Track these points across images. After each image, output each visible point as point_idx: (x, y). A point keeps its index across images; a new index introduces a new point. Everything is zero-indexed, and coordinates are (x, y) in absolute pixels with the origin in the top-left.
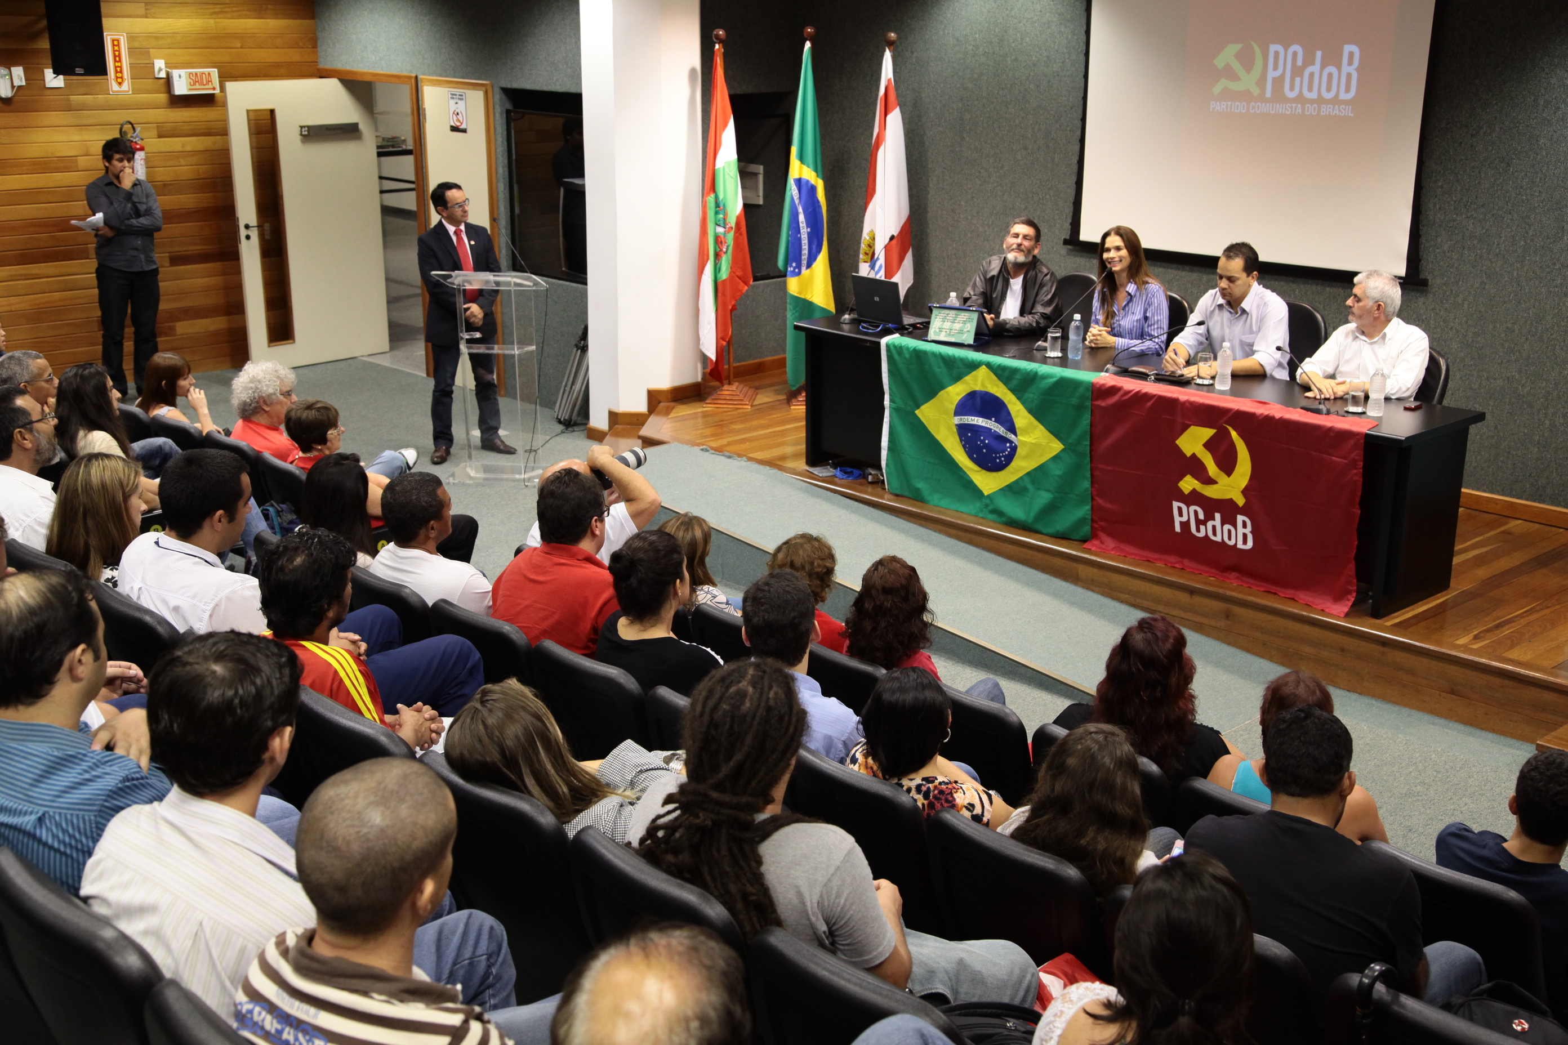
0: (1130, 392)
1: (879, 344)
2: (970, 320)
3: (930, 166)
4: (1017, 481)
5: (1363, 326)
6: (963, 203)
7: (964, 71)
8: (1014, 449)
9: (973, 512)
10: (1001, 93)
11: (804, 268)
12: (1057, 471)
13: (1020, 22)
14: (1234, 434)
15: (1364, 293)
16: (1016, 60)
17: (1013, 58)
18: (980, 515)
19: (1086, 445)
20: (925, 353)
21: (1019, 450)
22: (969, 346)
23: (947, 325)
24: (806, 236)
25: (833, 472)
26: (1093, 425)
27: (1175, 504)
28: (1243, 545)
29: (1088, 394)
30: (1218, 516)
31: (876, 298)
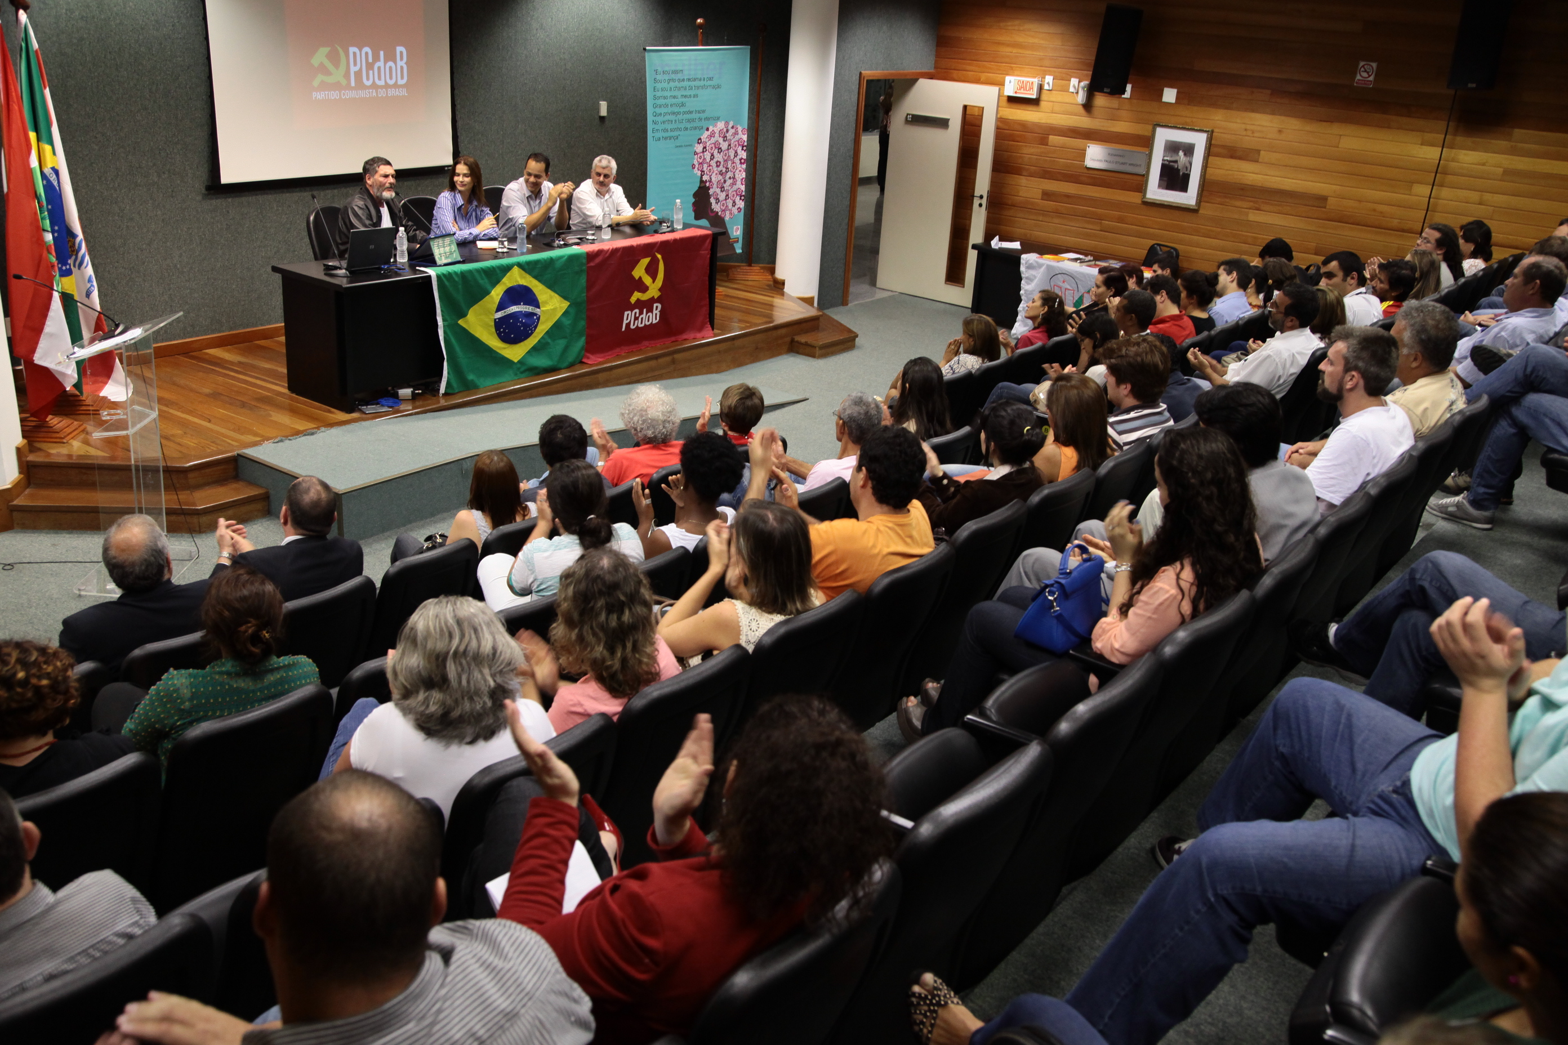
0: (608, 250)
8: (538, 319)
12: (567, 322)
14: (659, 256)
21: (541, 318)
23: (442, 250)
25: (383, 406)
26: (588, 281)
27: (626, 313)
28: (654, 322)
29: (584, 261)
30: (645, 310)
31: (372, 247)
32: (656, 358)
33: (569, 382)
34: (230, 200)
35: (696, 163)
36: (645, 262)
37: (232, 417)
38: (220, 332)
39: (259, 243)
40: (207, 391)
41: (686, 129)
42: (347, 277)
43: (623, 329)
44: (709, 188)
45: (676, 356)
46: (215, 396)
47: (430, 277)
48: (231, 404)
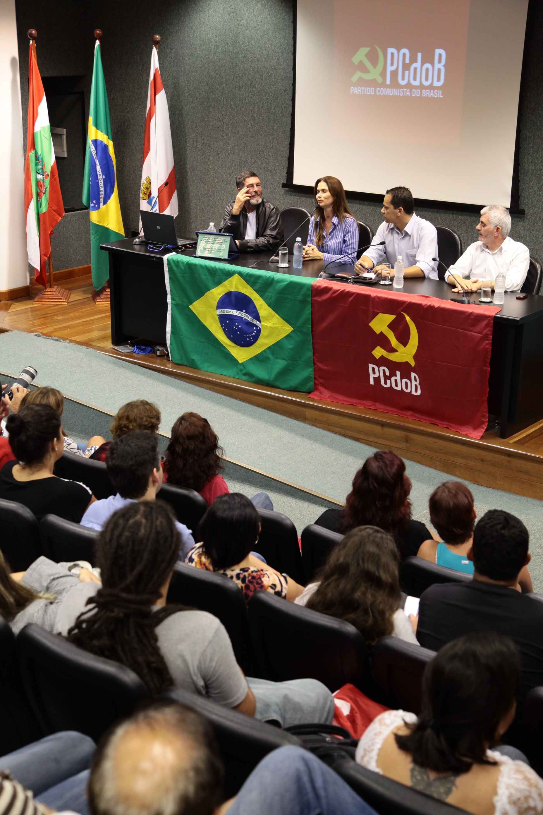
0: (338, 291)
1: (162, 259)
2: (225, 242)
3: (187, 131)
4: (261, 352)
5: (488, 243)
6: (211, 158)
7: (209, 63)
8: (259, 331)
9: (232, 375)
10: (235, 80)
11: (101, 204)
12: (289, 345)
13: (247, 30)
14: (408, 318)
15: (488, 220)
16: (245, 56)
17: (243, 55)
18: (237, 377)
19: (309, 328)
20: (195, 265)
21: (262, 332)
22: (225, 260)
23: (209, 246)
24: (102, 181)
26: (314, 314)
27: (371, 365)
28: (415, 393)
29: (309, 292)
30: (398, 373)
31: (158, 227)
36: (387, 318)
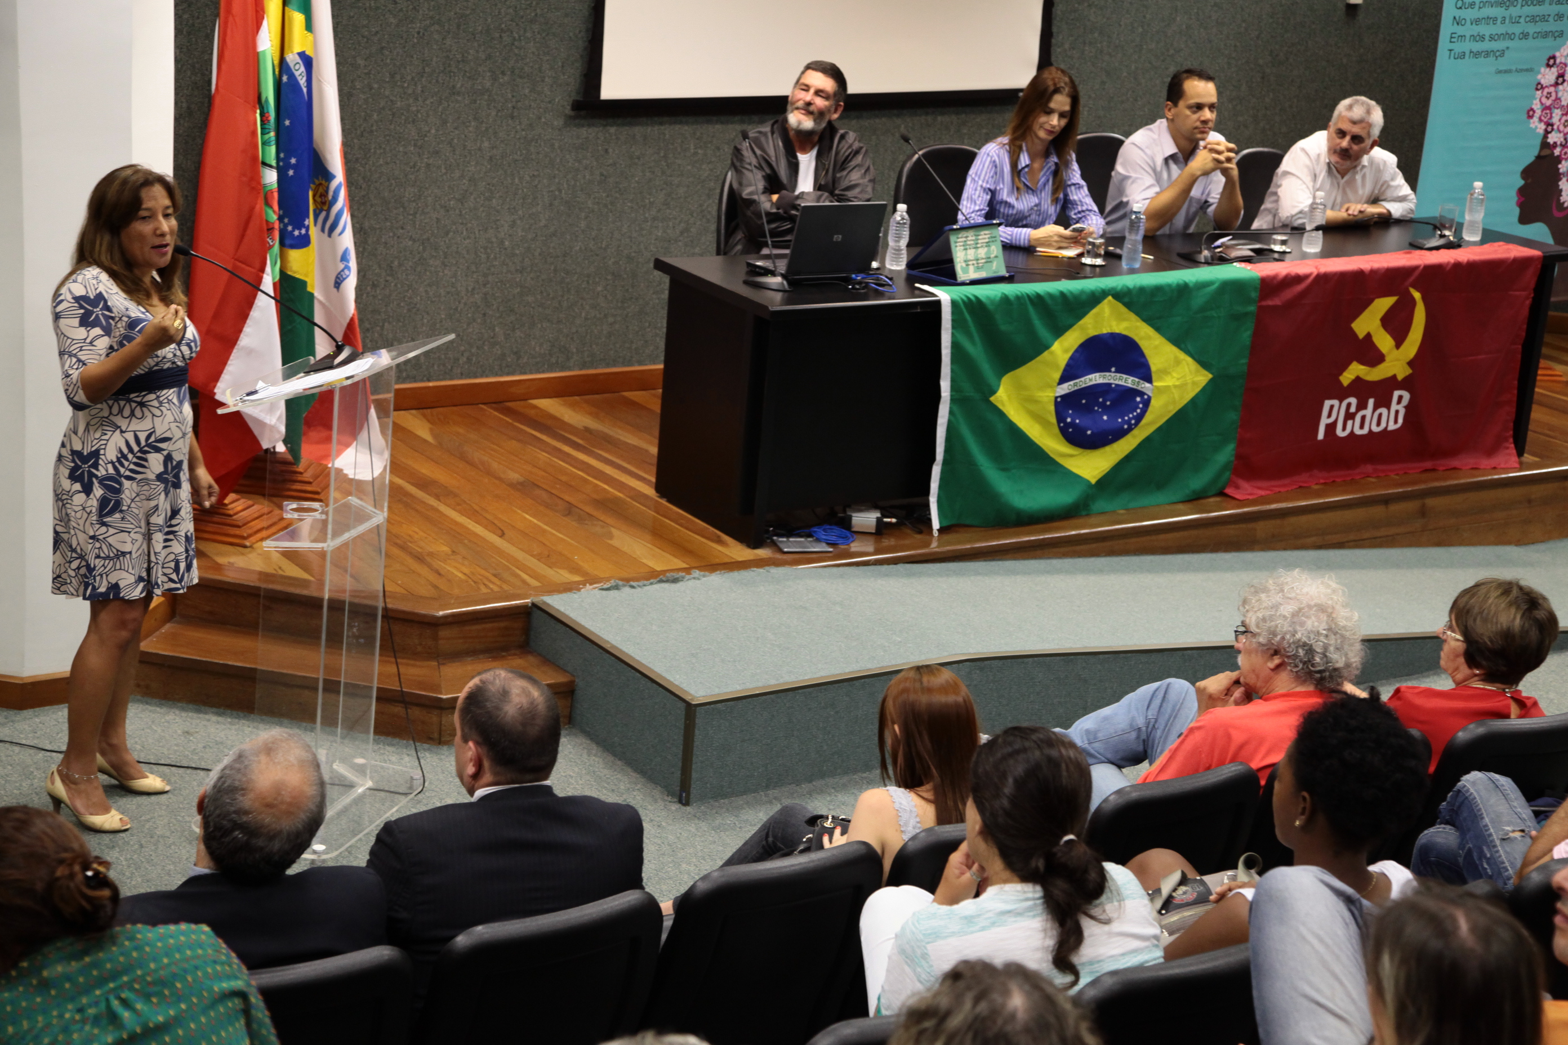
2: (992, 239)
4: (1140, 445)
8: (1146, 402)
14: (1417, 296)
21: (1152, 401)
23: (971, 254)
25: (818, 540)
26: (1255, 335)
27: (1327, 403)
28: (1392, 427)
29: (1254, 295)
30: (1371, 402)
31: (838, 238)
32: (1386, 501)
33: (1194, 533)
34: (613, 130)
35: (1537, 107)
36: (1383, 304)
37: (544, 531)
38: (563, 368)
39: (654, 212)
40: (514, 476)
41: (1525, 36)
42: (784, 291)
43: (1321, 436)
44: (1559, 160)
45: (1430, 502)
46: (525, 488)
47: (938, 303)
48: (547, 506)
